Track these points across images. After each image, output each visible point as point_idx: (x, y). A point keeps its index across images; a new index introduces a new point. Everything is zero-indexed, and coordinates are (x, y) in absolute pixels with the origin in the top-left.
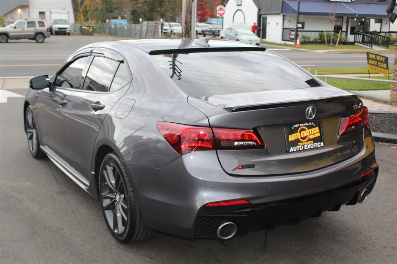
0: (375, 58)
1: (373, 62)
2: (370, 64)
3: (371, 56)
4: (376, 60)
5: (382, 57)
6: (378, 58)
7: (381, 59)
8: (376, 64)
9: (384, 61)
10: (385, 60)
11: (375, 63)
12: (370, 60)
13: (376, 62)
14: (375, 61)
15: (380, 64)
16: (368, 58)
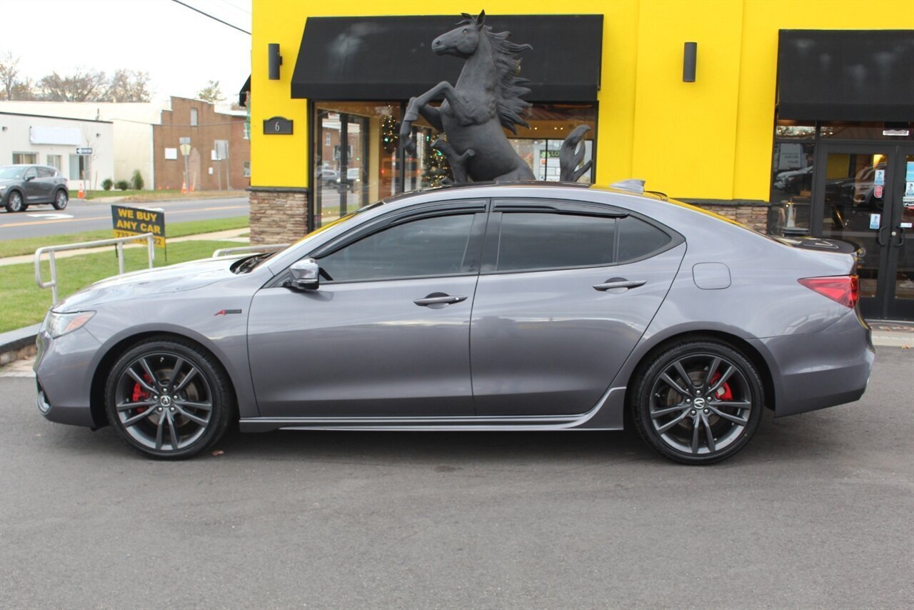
0: (132, 217)
1: (127, 225)
2: (120, 228)
3: (121, 213)
4: (135, 220)
5: (148, 214)
6: (140, 216)
7: (147, 217)
8: (134, 228)
9: (154, 220)
10: (157, 219)
11: (131, 226)
12: (120, 222)
13: (134, 225)
14: (132, 223)
15: (144, 227)
16: (116, 217)
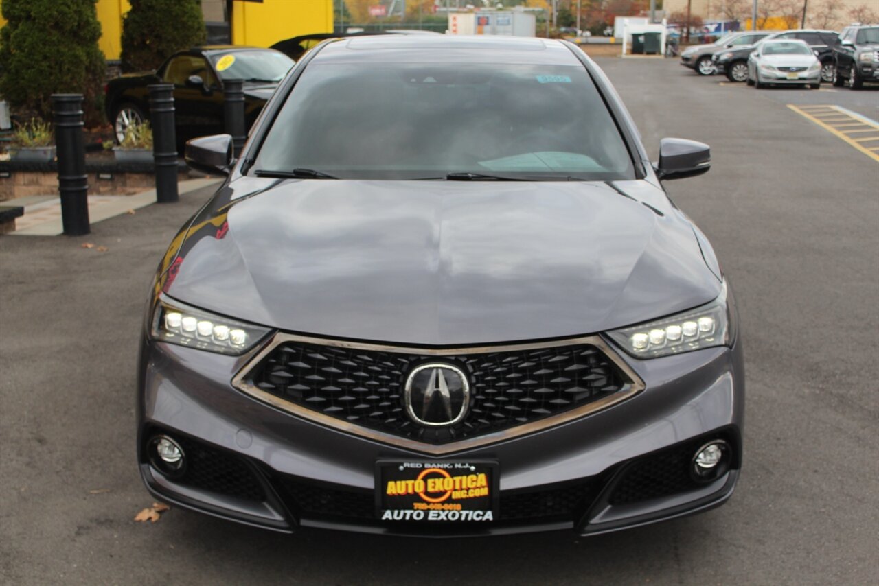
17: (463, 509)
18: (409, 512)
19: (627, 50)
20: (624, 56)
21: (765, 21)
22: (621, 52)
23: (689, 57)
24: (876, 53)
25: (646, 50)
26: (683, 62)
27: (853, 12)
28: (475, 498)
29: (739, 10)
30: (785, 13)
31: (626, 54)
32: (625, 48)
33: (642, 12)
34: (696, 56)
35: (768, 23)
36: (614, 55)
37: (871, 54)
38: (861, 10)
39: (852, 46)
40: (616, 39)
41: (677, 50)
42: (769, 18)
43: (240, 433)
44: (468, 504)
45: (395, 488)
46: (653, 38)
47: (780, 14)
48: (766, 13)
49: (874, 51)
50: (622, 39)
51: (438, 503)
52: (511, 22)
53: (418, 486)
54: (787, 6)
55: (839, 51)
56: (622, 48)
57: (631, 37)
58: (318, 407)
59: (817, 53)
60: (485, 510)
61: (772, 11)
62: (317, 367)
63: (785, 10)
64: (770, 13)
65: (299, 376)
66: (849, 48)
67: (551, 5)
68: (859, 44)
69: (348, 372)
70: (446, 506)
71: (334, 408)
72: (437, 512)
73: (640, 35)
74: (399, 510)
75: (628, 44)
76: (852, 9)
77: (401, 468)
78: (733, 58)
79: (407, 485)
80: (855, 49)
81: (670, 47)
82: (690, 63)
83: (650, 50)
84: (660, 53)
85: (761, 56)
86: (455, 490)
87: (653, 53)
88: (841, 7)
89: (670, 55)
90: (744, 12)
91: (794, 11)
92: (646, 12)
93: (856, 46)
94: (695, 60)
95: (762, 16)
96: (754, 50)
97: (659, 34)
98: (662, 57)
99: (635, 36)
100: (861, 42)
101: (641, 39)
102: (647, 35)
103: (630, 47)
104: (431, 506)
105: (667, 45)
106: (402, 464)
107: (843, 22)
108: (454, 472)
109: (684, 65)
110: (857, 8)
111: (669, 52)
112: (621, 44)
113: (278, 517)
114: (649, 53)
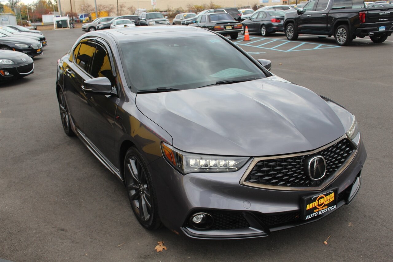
17: (328, 207)
18: (313, 214)
19: (56, 27)
20: (55, 29)
21: (100, 13)
22: (54, 28)
23: (85, 28)
24: (154, 22)
25: (63, 27)
26: (83, 30)
27: (129, 8)
28: (331, 202)
29: (90, 10)
30: (106, 10)
31: (56, 28)
32: (55, 26)
33: (50, 13)
34: (88, 27)
35: (101, 14)
36: (51, 29)
37: (153, 22)
38: (131, 8)
39: (145, 20)
40: (44, 23)
41: (74, 25)
42: (101, 12)
43: (244, 203)
44: (329, 205)
45: (309, 207)
46: (64, 22)
47: (105, 10)
48: (99, 10)
49: (153, 21)
50: (53, 23)
51: (321, 208)
52: (8, 19)
53: (316, 204)
54: (107, 7)
55: (140, 22)
56: (54, 26)
57: (56, 22)
58: (276, 184)
59: (134, 23)
60: (334, 205)
61: (102, 9)
62: (272, 168)
63: (106, 9)
64: (101, 10)
65: (266, 173)
66: (144, 21)
67: (14, 12)
68: (147, 19)
69: (285, 167)
70: (324, 208)
71: (282, 183)
72: (321, 211)
73: (60, 21)
74: (311, 214)
75: (55, 25)
76: (128, 7)
77: (312, 199)
78: (104, 27)
79: (313, 204)
80: (146, 21)
81: (71, 25)
82: (86, 30)
83: (64, 26)
84: (68, 27)
85: (116, 25)
86: (326, 201)
87: (66, 27)
88: (125, 7)
89: (72, 28)
90: (92, 10)
91: (109, 9)
92: (51, 13)
93: (147, 20)
94: (88, 29)
95: (98, 11)
96: (111, 23)
97: (67, 20)
98: (69, 28)
99: (58, 22)
100: (148, 18)
101: (60, 23)
102: (62, 21)
103: (56, 26)
104: (319, 210)
105: (70, 24)
106: (313, 197)
107: (126, 12)
108: (326, 195)
109: (84, 31)
110: (130, 7)
111: (71, 26)
112: (53, 25)
113: (260, 231)
114: (64, 28)
